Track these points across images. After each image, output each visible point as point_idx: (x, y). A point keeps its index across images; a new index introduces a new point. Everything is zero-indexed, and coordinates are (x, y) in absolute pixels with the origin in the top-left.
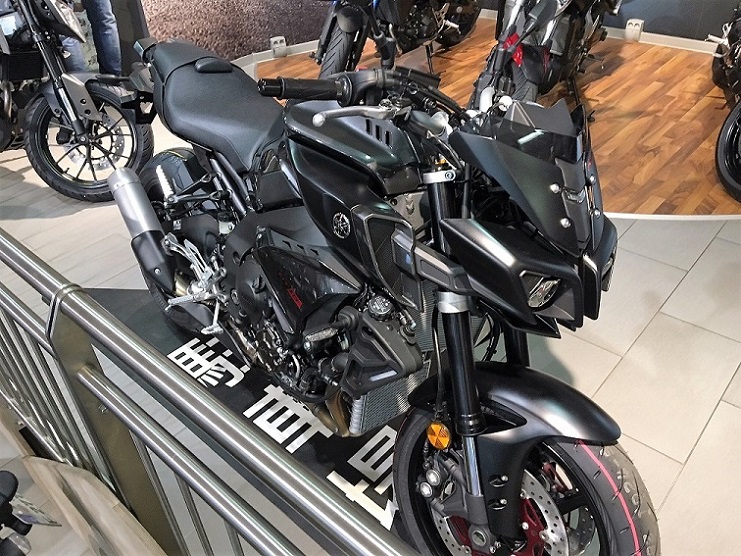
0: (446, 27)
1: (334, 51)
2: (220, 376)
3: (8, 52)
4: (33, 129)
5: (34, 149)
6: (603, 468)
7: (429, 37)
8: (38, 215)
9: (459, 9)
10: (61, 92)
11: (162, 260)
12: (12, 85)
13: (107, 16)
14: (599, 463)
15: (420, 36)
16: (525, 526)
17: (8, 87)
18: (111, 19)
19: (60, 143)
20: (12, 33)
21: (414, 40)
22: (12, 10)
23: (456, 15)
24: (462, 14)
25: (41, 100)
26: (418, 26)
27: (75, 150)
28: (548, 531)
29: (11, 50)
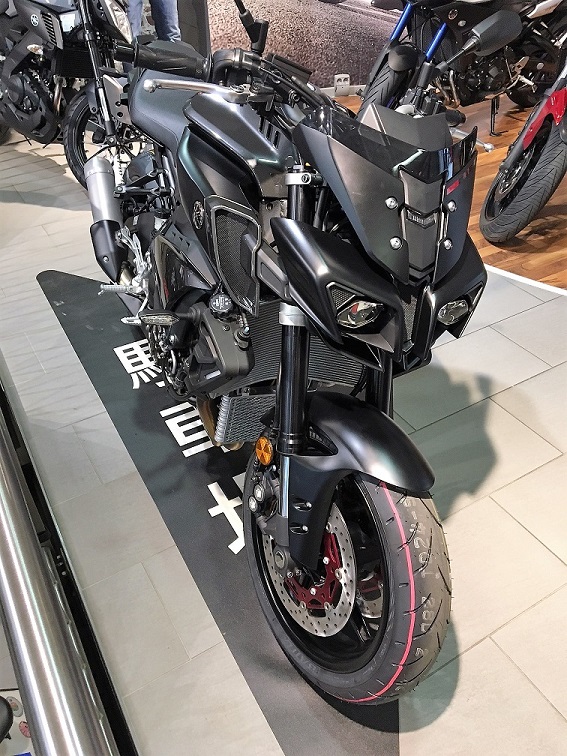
0: (520, 83)
1: (377, 89)
2: (154, 375)
3: (62, 48)
4: (73, 124)
5: (70, 143)
6: (397, 517)
7: (494, 90)
8: (64, 206)
9: (540, 66)
10: (101, 91)
11: (112, 250)
12: (65, 81)
13: (172, 29)
14: (395, 510)
15: (483, 87)
16: (326, 560)
17: (61, 82)
18: (176, 34)
19: (95, 141)
20: (69, 30)
21: (476, 91)
22: (74, 8)
23: (535, 72)
24: (542, 72)
25: (83, 98)
26: (483, 76)
27: (107, 151)
28: (342, 571)
29: (64, 46)
